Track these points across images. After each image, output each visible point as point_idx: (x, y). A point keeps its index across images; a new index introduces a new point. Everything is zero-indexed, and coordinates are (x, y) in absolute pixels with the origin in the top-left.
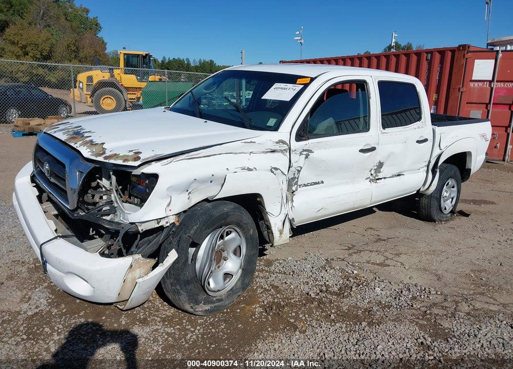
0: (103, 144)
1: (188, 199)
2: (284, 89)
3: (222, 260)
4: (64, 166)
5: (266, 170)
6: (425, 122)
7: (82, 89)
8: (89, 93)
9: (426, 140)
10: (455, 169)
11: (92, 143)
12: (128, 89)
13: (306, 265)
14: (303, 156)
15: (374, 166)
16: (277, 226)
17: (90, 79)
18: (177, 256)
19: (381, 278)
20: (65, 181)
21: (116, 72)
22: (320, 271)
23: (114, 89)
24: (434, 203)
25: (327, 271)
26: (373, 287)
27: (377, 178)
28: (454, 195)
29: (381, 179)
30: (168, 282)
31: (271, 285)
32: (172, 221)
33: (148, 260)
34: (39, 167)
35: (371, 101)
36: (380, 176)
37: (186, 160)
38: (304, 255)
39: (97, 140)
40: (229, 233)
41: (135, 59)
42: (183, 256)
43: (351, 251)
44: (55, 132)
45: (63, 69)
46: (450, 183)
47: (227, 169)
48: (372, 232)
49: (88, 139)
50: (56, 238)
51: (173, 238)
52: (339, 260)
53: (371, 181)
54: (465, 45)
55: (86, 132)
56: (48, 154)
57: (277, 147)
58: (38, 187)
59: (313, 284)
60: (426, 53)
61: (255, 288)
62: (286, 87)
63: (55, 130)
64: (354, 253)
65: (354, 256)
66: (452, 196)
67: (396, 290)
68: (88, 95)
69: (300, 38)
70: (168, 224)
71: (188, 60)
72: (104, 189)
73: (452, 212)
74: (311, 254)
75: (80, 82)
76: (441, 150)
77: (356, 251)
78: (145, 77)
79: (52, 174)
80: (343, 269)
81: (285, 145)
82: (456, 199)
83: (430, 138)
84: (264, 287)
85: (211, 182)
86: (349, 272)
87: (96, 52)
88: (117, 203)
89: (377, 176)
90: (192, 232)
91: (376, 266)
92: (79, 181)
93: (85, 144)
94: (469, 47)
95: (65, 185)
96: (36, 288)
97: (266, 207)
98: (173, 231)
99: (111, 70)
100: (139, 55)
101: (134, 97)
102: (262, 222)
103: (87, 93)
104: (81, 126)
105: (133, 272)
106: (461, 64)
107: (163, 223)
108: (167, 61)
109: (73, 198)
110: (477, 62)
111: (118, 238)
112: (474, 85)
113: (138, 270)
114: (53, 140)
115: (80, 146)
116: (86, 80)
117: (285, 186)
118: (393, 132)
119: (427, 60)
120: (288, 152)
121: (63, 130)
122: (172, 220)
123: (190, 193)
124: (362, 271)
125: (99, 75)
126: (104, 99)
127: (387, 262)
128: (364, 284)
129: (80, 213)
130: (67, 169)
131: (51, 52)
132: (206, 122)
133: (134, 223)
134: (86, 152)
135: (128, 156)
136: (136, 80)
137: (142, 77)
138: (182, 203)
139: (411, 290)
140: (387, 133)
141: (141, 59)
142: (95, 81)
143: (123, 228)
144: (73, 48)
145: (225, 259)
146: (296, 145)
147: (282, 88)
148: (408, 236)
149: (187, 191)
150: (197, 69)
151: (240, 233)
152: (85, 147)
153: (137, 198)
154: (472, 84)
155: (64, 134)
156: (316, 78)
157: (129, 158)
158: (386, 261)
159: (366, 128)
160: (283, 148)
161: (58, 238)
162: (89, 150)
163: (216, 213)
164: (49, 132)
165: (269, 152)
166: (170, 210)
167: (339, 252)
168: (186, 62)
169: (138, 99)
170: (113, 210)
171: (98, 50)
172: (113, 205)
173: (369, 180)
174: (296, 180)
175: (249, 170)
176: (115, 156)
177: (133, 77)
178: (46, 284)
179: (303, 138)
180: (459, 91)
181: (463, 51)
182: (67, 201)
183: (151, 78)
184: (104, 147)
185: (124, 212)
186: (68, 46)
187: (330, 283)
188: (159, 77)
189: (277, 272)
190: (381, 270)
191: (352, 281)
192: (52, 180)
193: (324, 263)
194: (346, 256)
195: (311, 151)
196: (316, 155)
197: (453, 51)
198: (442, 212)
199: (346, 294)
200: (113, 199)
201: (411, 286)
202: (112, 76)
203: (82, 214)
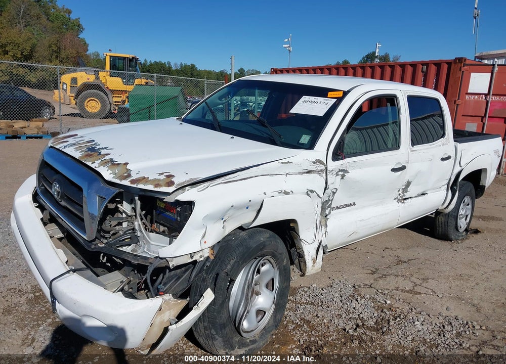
0: (127, 164)
1: (223, 228)
2: (315, 102)
3: (254, 295)
4: (81, 189)
5: (303, 193)
6: (449, 139)
7: (66, 90)
8: (74, 95)
9: (449, 158)
10: (470, 186)
11: (112, 163)
12: (113, 91)
13: (333, 293)
14: (340, 177)
15: (403, 186)
16: (310, 254)
17: (74, 80)
18: (213, 297)
19: (418, 310)
20: (82, 207)
21: (101, 74)
22: (350, 301)
23: (99, 92)
24: (451, 222)
25: (357, 301)
26: (411, 321)
27: (404, 198)
28: (469, 213)
29: (408, 199)
30: (201, 325)
31: (301, 320)
32: (206, 255)
33: (180, 301)
34: (43, 185)
35: (402, 117)
36: (407, 195)
37: (223, 185)
38: (329, 282)
39: (120, 160)
40: (264, 264)
41: (121, 62)
42: (221, 296)
43: (376, 276)
44: (65, 147)
45: (43, 70)
46: (466, 201)
47: (265, 193)
48: (391, 252)
49: (107, 158)
50: (68, 272)
51: (207, 273)
52: (366, 287)
53: (399, 201)
54: (462, 58)
55: (102, 148)
56: (57, 172)
57: (313, 168)
58: (42, 208)
59: (347, 317)
60: (422, 64)
61: (285, 323)
62: (316, 100)
63: (65, 144)
64: (380, 277)
65: (381, 282)
66: (467, 213)
67: (438, 324)
68: (72, 96)
69: (288, 45)
70: (202, 259)
71: (169, 63)
72: (124, 215)
73: (466, 230)
74: (336, 280)
75: (64, 83)
76: (461, 167)
77: (381, 275)
78: (131, 81)
79: (64, 196)
80: (374, 298)
81: (321, 165)
82: (471, 217)
83: (453, 155)
84: (295, 322)
85: (247, 208)
86: (382, 302)
87: (78, 53)
88: (141, 231)
89: (404, 195)
90: (229, 267)
91: (406, 294)
92: (100, 210)
93: (105, 163)
94: (465, 60)
95: (82, 213)
96: (39, 326)
97: (300, 234)
98: (207, 266)
99: (96, 73)
100: (126, 57)
101: (119, 99)
102: (293, 249)
103: (71, 95)
104: (94, 141)
105: (163, 315)
106: (457, 76)
107: (196, 257)
108: (148, 64)
109: (92, 228)
110: (473, 75)
111: (146, 275)
112: (470, 98)
113: (168, 312)
114: (65, 157)
115: (99, 167)
116: (70, 82)
117: (319, 210)
118: (421, 150)
119: (422, 71)
120: (325, 173)
121: (74, 144)
122: (207, 253)
123: (225, 221)
124: (395, 300)
125: (84, 77)
126: (88, 102)
127: (417, 289)
128: (402, 317)
129: (99, 245)
130: (85, 193)
131: (32, 51)
132: (233, 138)
133: (165, 258)
134: (107, 174)
135: (159, 180)
136: (122, 83)
137: (129, 80)
138: (216, 233)
139: (453, 324)
140: (416, 151)
141: (127, 62)
142: (80, 83)
143: (151, 263)
144: (55, 49)
145: (258, 294)
146: (333, 165)
147: (312, 102)
148: (428, 257)
149: (222, 219)
150: (178, 72)
151: (274, 265)
152: (106, 168)
153: (164, 226)
154: (467, 97)
155: (76, 149)
156: (349, 91)
157: (161, 183)
158: (415, 288)
159: (396, 146)
160: (319, 169)
161: (71, 272)
162: (110, 172)
163: (253, 244)
164: (57, 147)
165: (305, 173)
166: (205, 242)
167: (362, 277)
168: (167, 66)
169: (124, 102)
170: (135, 240)
171: (80, 51)
172: (136, 234)
173: (397, 200)
174: (330, 202)
175: (286, 193)
176: (144, 180)
177: (119, 80)
178: (50, 320)
179: (340, 157)
180: (455, 103)
181: (459, 64)
182: (83, 229)
183: (137, 81)
184: (127, 168)
185: (149, 243)
186: (50, 46)
187: (365, 316)
188: (145, 81)
189: (303, 303)
190: (414, 299)
191: (388, 313)
192: (63, 203)
193: (351, 290)
194: (372, 281)
195: (346, 171)
196: (352, 175)
197: (449, 63)
198: (458, 230)
199: (385, 329)
200: (137, 227)
201: (451, 319)
202: (97, 78)
203: (101, 246)
